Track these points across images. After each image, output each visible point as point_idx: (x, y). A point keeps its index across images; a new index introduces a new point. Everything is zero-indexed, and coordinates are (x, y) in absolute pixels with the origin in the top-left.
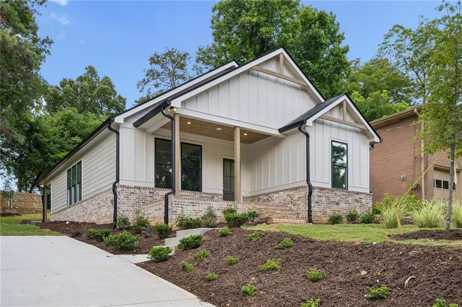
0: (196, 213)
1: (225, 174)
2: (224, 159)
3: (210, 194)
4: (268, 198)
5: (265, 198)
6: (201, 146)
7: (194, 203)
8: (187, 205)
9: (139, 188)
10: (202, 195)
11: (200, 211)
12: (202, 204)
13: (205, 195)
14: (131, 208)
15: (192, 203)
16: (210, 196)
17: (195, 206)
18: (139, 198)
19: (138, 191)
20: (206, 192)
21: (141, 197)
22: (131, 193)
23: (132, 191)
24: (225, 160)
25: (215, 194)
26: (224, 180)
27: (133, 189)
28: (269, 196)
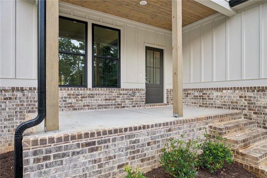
0: (100, 166)
1: (148, 65)
2: (146, 47)
3: (130, 90)
4: (202, 95)
5: (196, 94)
6: (119, 31)
7: (94, 143)
8: (73, 154)
9: (22, 90)
10: (121, 92)
11: (110, 158)
12: (114, 140)
13: (125, 92)
14: (5, 123)
15: (88, 144)
16: (131, 92)
17: (97, 149)
18: (22, 105)
19: (19, 94)
20: (125, 88)
21: (25, 104)
22: (5, 99)
23: (8, 95)
24: (148, 49)
25: (137, 90)
26: (146, 72)
27: (10, 93)
28: (205, 92)
